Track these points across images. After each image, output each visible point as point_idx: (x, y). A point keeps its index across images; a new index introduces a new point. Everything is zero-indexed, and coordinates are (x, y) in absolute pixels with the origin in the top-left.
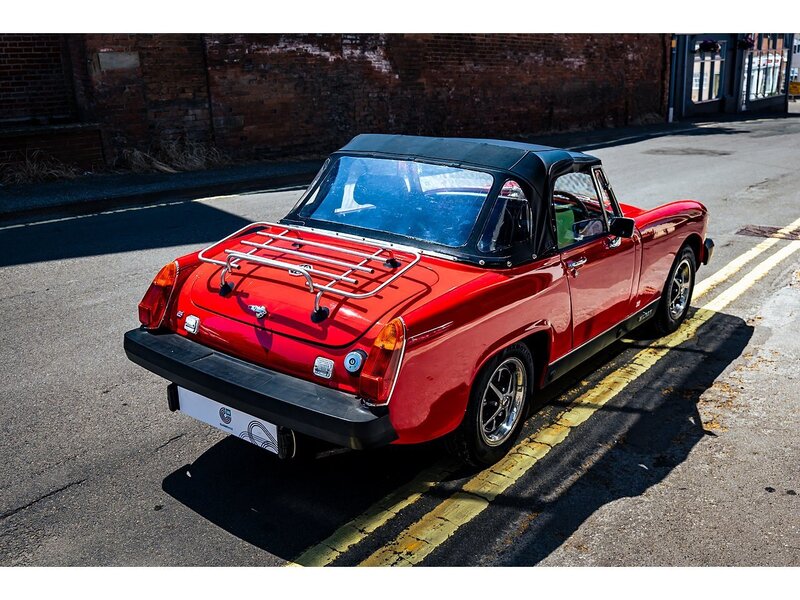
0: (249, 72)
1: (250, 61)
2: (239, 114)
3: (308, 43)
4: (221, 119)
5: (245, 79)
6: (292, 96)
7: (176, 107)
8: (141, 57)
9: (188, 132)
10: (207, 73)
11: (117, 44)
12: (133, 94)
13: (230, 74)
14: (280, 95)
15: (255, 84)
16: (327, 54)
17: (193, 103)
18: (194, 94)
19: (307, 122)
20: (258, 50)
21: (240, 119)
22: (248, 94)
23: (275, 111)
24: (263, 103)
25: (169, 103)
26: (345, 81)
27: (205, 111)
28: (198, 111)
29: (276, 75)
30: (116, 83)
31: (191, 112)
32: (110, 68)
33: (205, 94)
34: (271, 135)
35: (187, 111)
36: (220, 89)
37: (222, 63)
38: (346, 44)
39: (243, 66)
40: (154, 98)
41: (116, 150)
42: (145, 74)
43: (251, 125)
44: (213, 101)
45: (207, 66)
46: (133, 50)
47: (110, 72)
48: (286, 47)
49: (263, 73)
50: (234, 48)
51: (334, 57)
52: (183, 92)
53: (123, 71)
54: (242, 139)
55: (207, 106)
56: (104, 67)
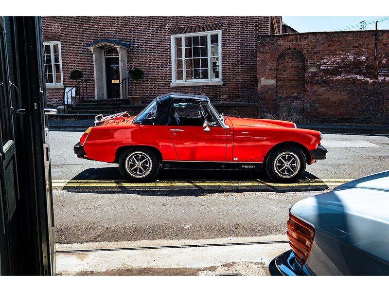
0: (324, 87)
1: (325, 82)
2: (317, 103)
3: (357, 74)
4: (308, 105)
5: (322, 90)
6: (345, 97)
7: (289, 99)
8: (277, 80)
9: (293, 109)
10: (304, 87)
11: (268, 76)
12: (272, 94)
13: (315, 87)
14: (339, 97)
15: (326, 91)
16: (368, 79)
17: (297, 98)
18: (298, 95)
19: (353, 109)
20: (330, 78)
21: (318, 106)
22: (322, 95)
23: (336, 103)
24: (329, 99)
25: (286, 97)
26: (378, 92)
27: (302, 102)
28: (298, 101)
29: (338, 88)
30: (266, 90)
31: (295, 101)
32: (264, 84)
33: (303, 95)
34: (332, 113)
35: (293, 101)
36: (309, 93)
37: (311, 83)
38: (381, 75)
39: (322, 84)
40: (280, 95)
41: (262, 114)
42: (277, 87)
43: (323, 108)
44: (305, 98)
45: (305, 84)
46: (274, 78)
47: (264, 86)
48: (345, 76)
49: (331, 87)
50: (317, 77)
51: (372, 81)
52: (293, 94)
53: (269, 86)
54: (317, 113)
55: (303, 99)
56: (262, 84)
